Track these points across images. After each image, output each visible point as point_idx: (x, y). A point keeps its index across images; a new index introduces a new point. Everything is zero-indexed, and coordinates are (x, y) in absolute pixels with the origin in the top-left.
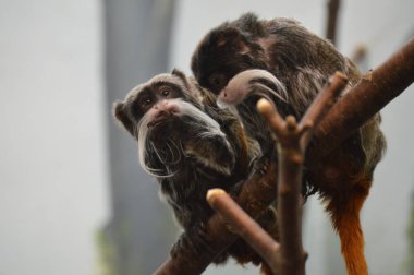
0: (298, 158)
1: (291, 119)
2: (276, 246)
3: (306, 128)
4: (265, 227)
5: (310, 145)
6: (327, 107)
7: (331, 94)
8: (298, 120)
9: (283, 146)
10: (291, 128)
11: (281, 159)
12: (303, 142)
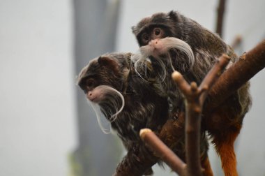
0: (198, 109)
1: (194, 84)
2: (184, 165)
3: (203, 90)
4: (177, 153)
5: (206, 101)
6: (217, 76)
7: (219, 68)
8: (198, 85)
9: (189, 102)
10: (194, 90)
11: (187, 110)
12: (201, 99)
